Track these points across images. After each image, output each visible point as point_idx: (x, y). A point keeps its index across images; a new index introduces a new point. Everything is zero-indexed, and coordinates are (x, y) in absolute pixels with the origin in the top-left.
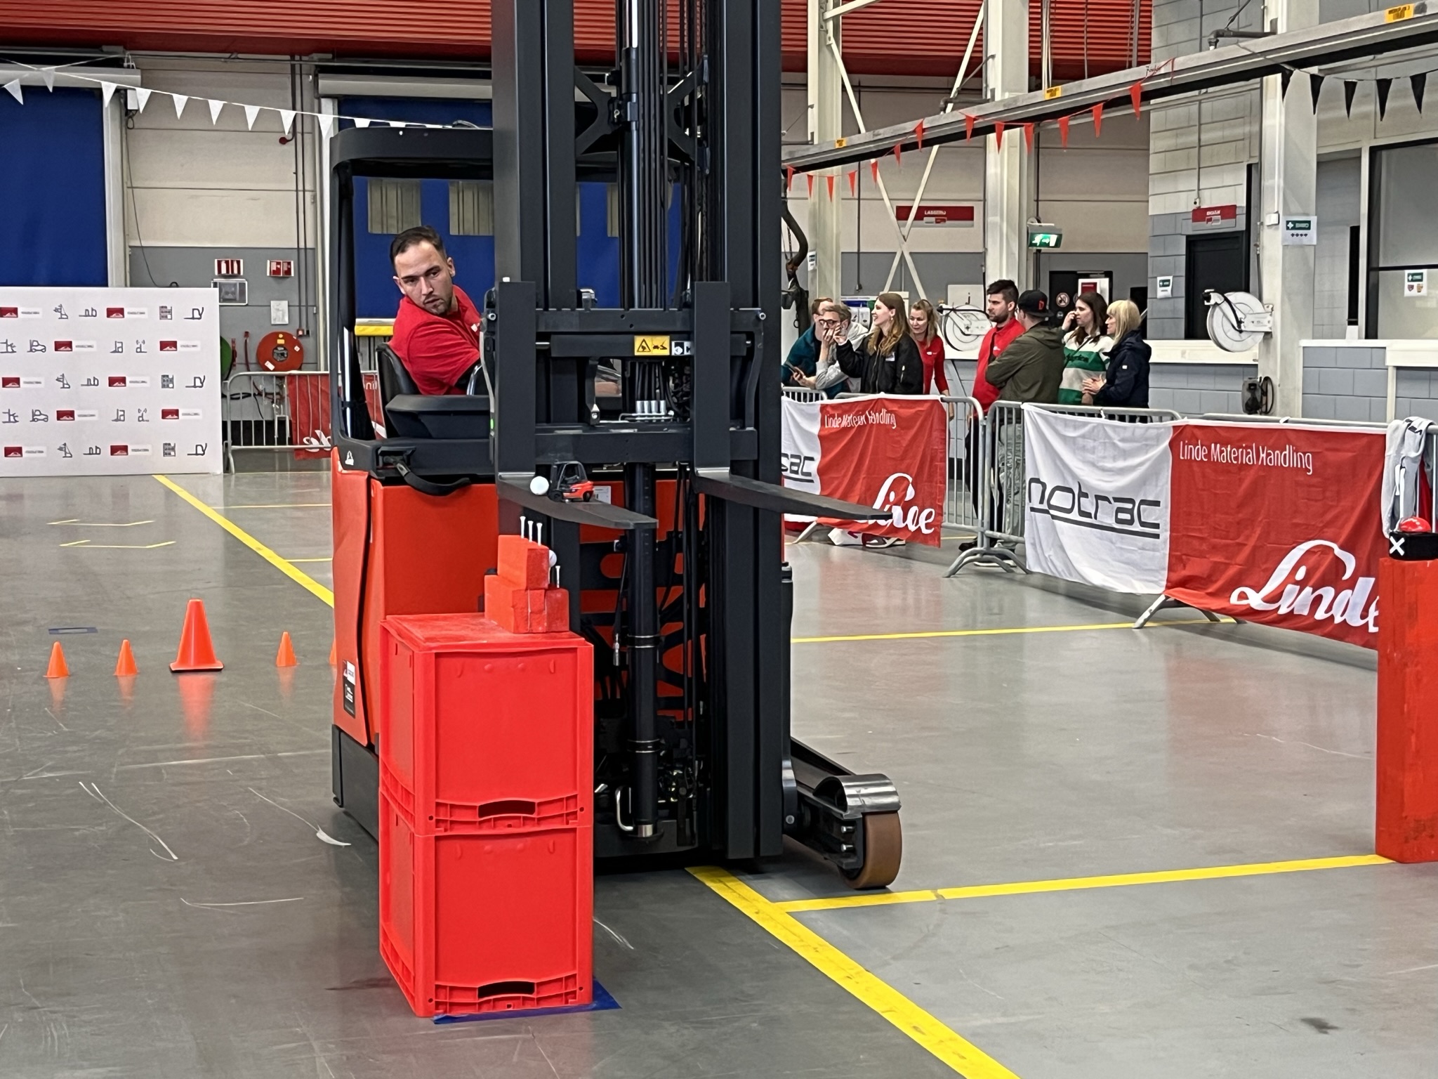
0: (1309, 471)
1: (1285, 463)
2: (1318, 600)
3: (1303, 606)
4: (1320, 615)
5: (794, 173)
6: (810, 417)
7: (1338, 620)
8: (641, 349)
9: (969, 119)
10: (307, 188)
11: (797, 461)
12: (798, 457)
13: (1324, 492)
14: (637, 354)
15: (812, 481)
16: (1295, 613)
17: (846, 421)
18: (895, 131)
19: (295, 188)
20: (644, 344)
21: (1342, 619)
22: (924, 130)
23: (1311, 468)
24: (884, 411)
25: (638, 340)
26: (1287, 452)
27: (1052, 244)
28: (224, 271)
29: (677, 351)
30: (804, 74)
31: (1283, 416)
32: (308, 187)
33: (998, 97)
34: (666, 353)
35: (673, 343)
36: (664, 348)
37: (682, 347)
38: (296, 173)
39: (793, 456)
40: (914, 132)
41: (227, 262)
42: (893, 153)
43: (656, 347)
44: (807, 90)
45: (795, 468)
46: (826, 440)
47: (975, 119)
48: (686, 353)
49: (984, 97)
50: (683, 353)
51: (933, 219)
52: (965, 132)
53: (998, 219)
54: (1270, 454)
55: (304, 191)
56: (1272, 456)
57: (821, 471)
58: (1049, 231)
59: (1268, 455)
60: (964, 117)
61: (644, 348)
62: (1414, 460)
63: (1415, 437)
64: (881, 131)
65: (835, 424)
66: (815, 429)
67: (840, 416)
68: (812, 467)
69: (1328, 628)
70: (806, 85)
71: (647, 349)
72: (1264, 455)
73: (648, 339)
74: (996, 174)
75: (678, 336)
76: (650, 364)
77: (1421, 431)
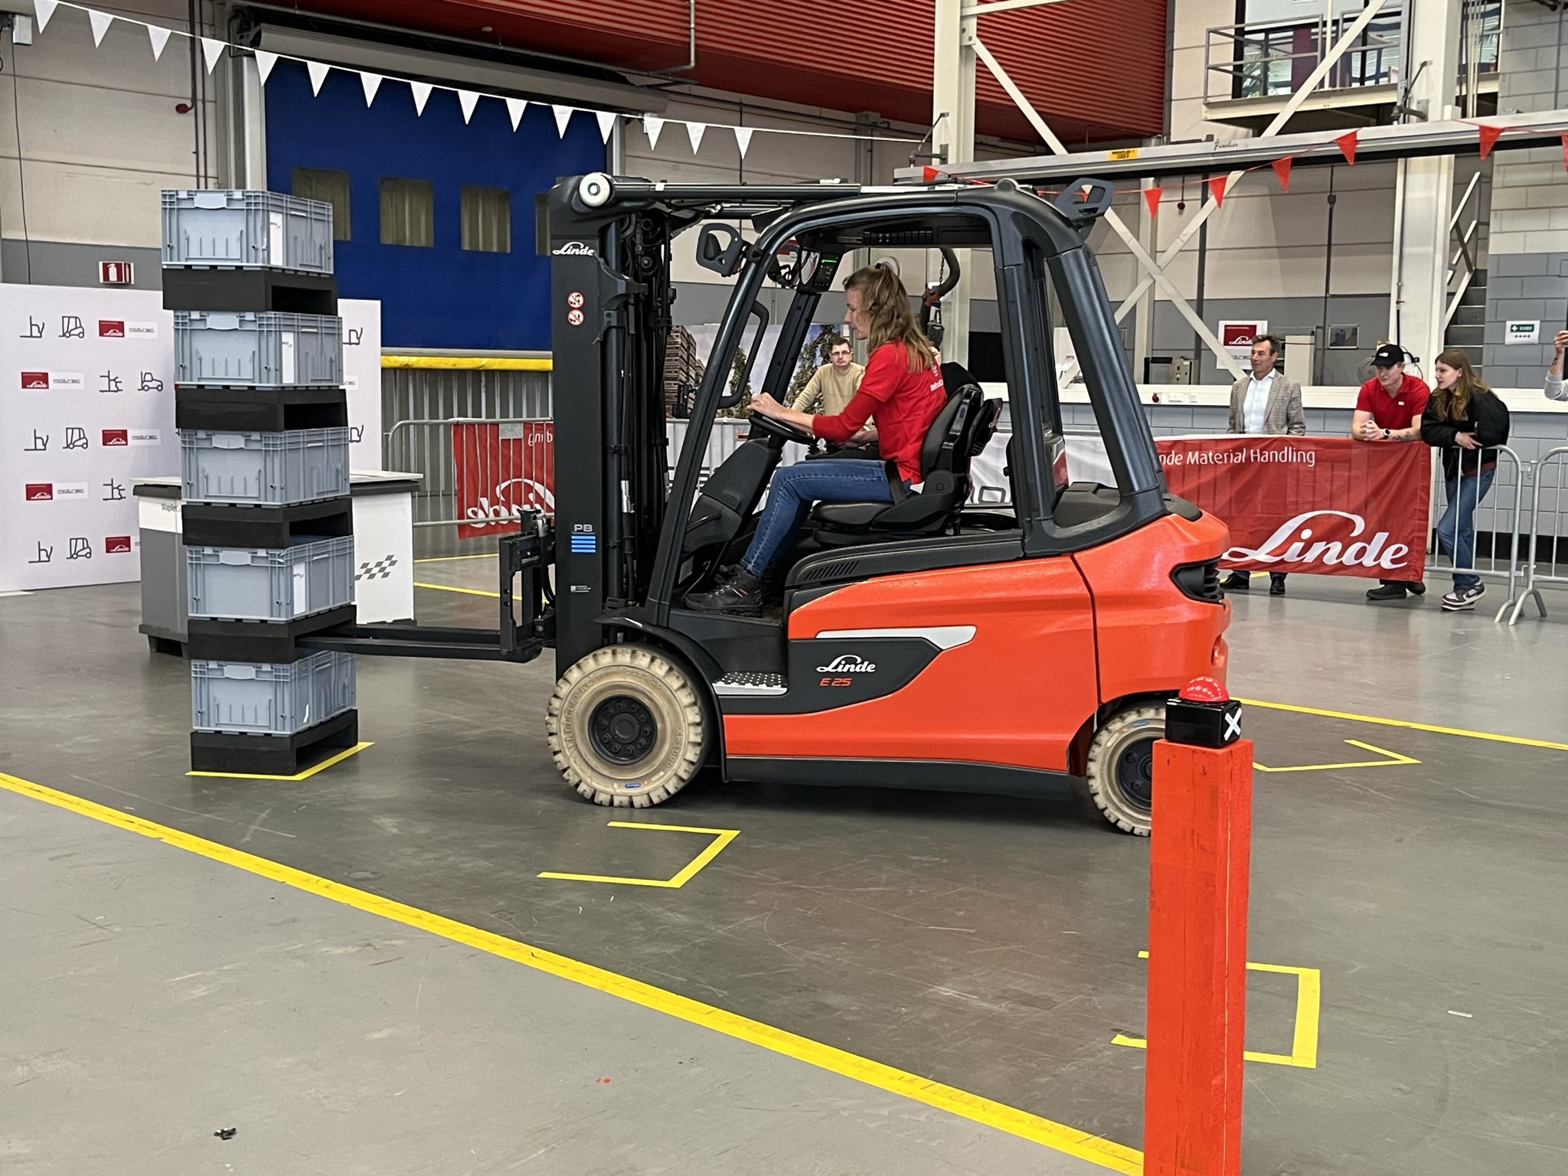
10: (209, 174)
19: (195, 173)
28: (113, 277)
32: (211, 172)
38: (197, 153)
41: (118, 266)
55: (206, 177)
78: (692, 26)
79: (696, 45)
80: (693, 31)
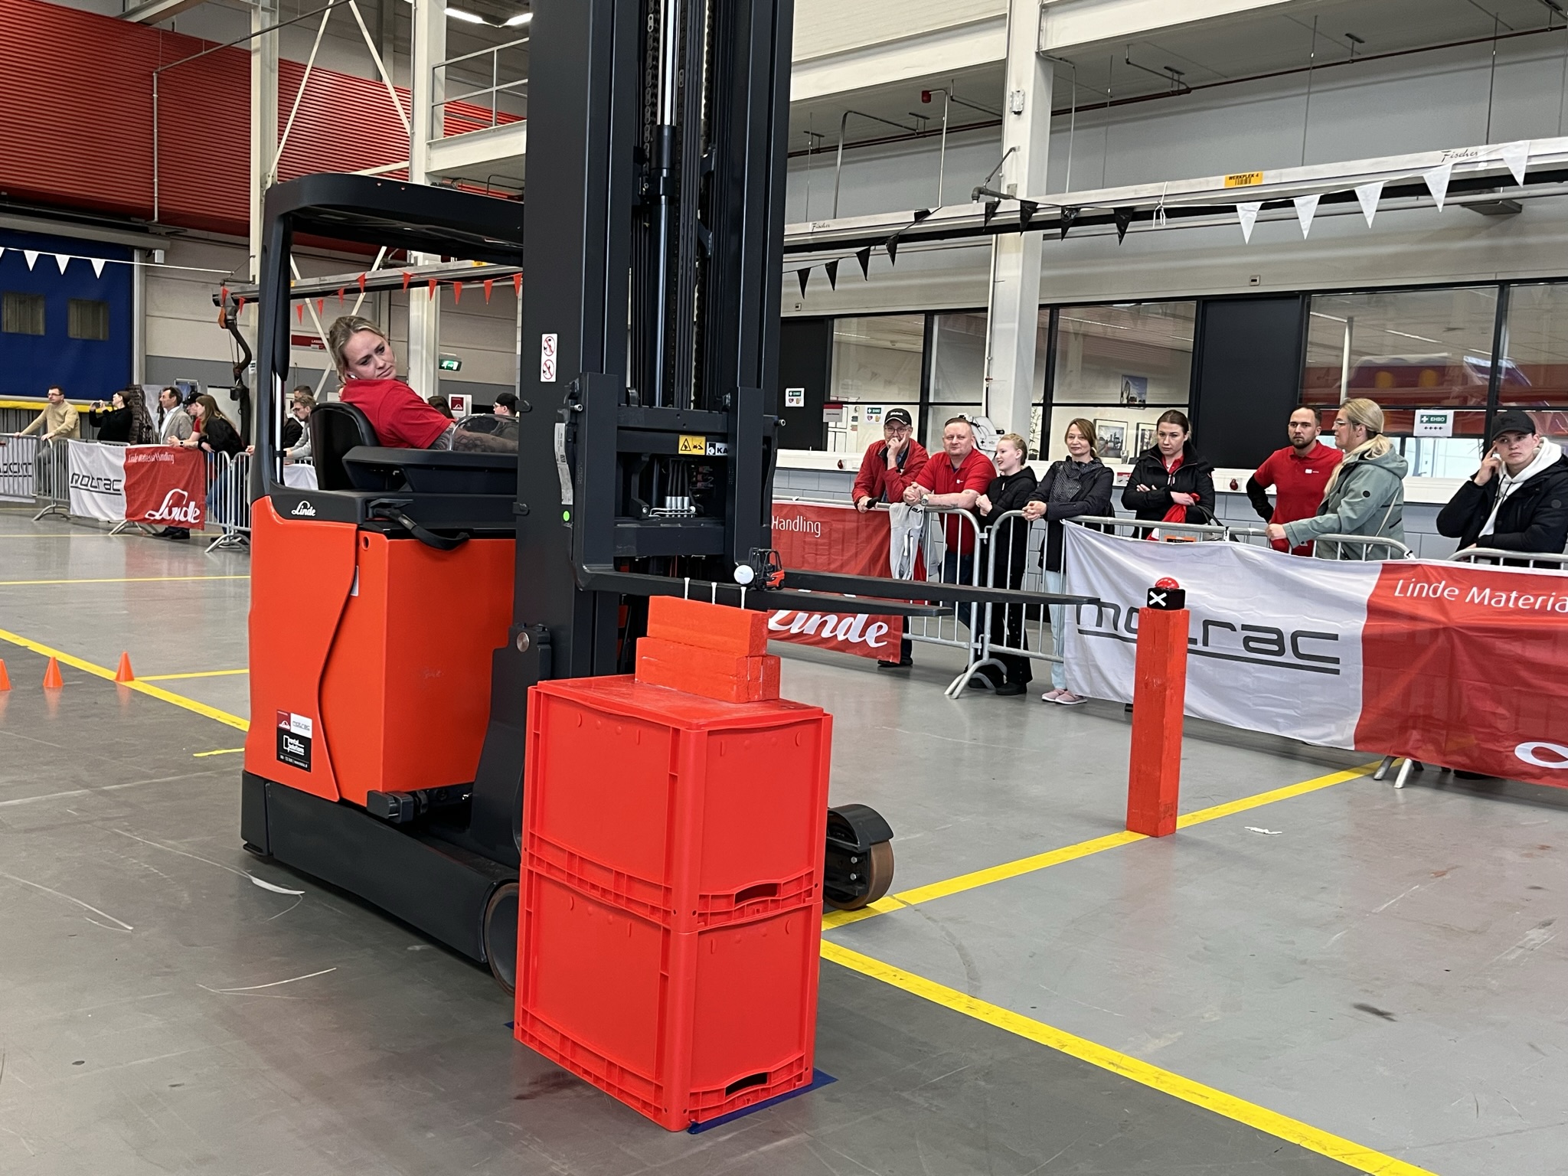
0: (818, 534)
1: (796, 528)
2: (823, 624)
3: (811, 627)
4: (826, 633)
5: (246, 302)
6: (118, 456)
7: (841, 638)
8: (684, 448)
9: (405, 275)
11: (108, 482)
12: (109, 480)
13: (830, 548)
14: (680, 452)
15: (120, 494)
16: (804, 632)
17: (141, 458)
18: (339, 279)
20: (686, 444)
21: (845, 637)
22: (366, 280)
23: (819, 532)
24: (166, 453)
25: (682, 439)
26: (798, 521)
27: (455, 368)
29: (711, 452)
30: (247, 238)
31: (795, 496)
33: (420, 263)
34: (702, 452)
35: (708, 444)
36: (701, 448)
37: (715, 448)
39: (105, 480)
40: (357, 281)
42: (337, 294)
43: (695, 447)
44: (249, 250)
45: (108, 487)
46: (129, 469)
47: (411, 276)
48: (717, 454)
49: (408, 262)
50: (714, 454)
51: (318, 346)
52: (402, 284)
53: (419, 347)
54: (782, 522)
56: (784, 523)
57: (126, 488)
58: (453, 359)
59: (780, 522)
60: (402, 274)
61: (686, 447)
62: (918, 531)
63: (917, 517)
64: (327, 278)
65: (134, 460)
66: (121, 462)
67: (138, 455)
68: (121, 486)
69: (832, 644)
70: (249, 246)
71: (688, 449)
72: (777, 523)
73: (689, 438)
74: (418, 316)
75: (712, 437)
76: (689, 464)
77: (921, 511)
78: (156, 195)
79: (159, 207)
80: (156, 199)
